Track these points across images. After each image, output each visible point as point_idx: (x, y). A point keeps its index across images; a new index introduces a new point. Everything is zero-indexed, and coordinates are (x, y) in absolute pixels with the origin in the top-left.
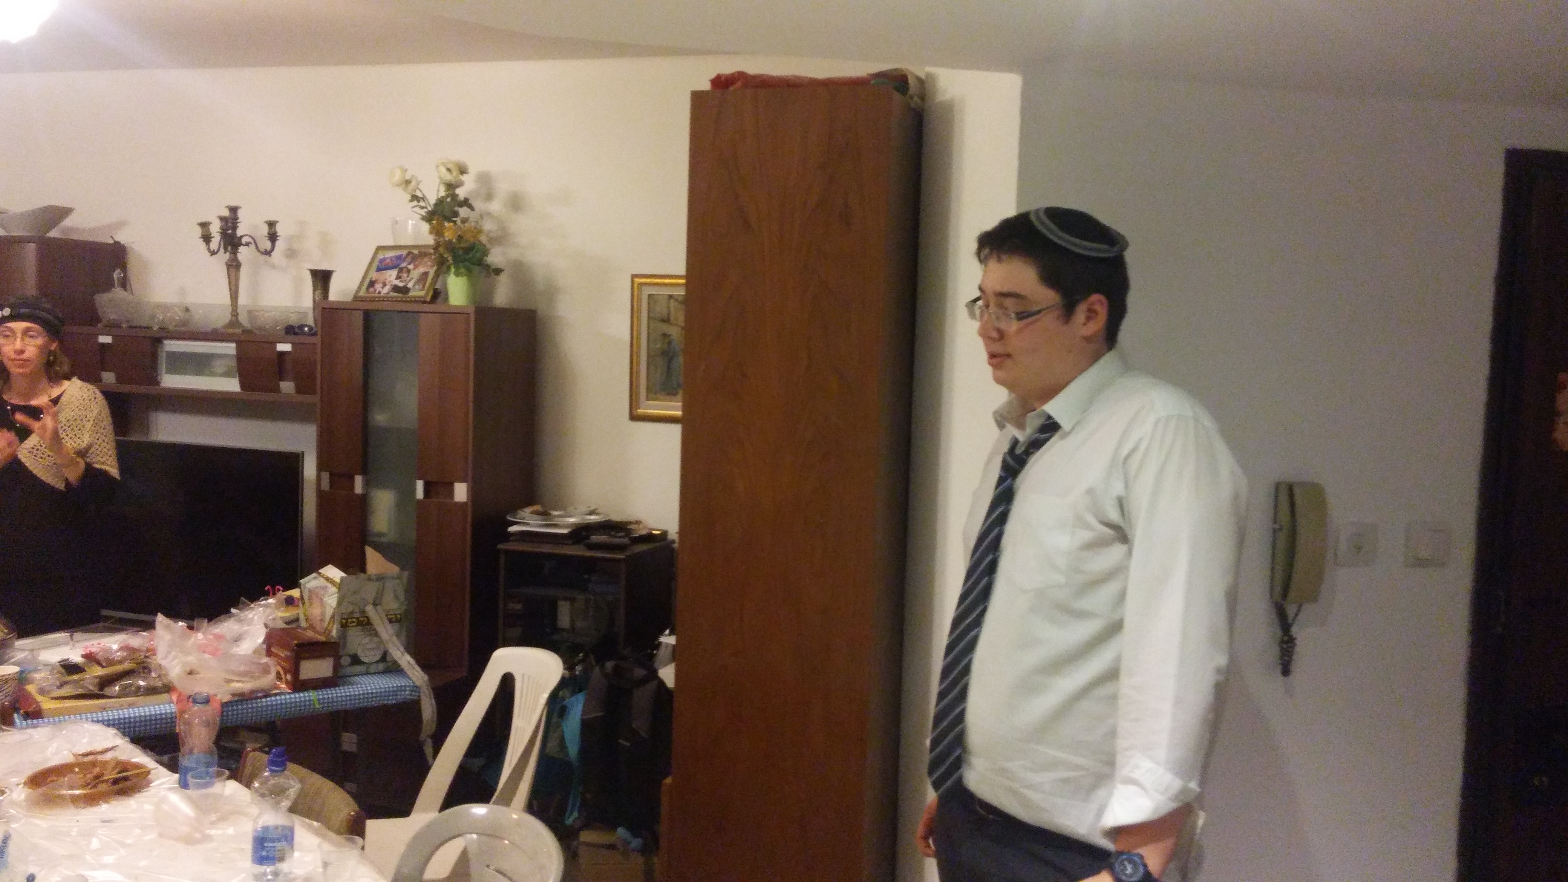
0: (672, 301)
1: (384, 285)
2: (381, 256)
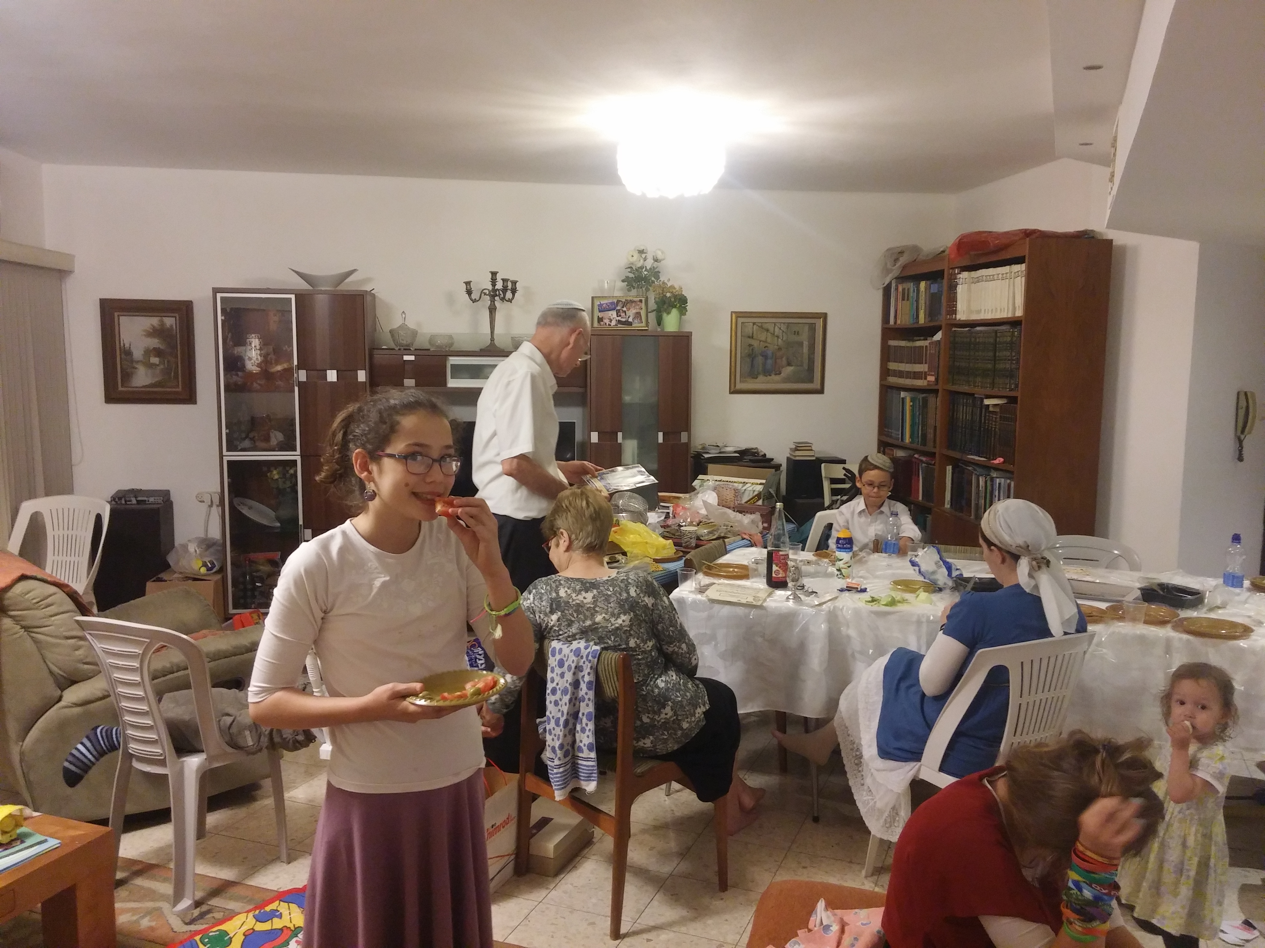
0: (755, 326)
1: (611, 321)
2: (597, 303)
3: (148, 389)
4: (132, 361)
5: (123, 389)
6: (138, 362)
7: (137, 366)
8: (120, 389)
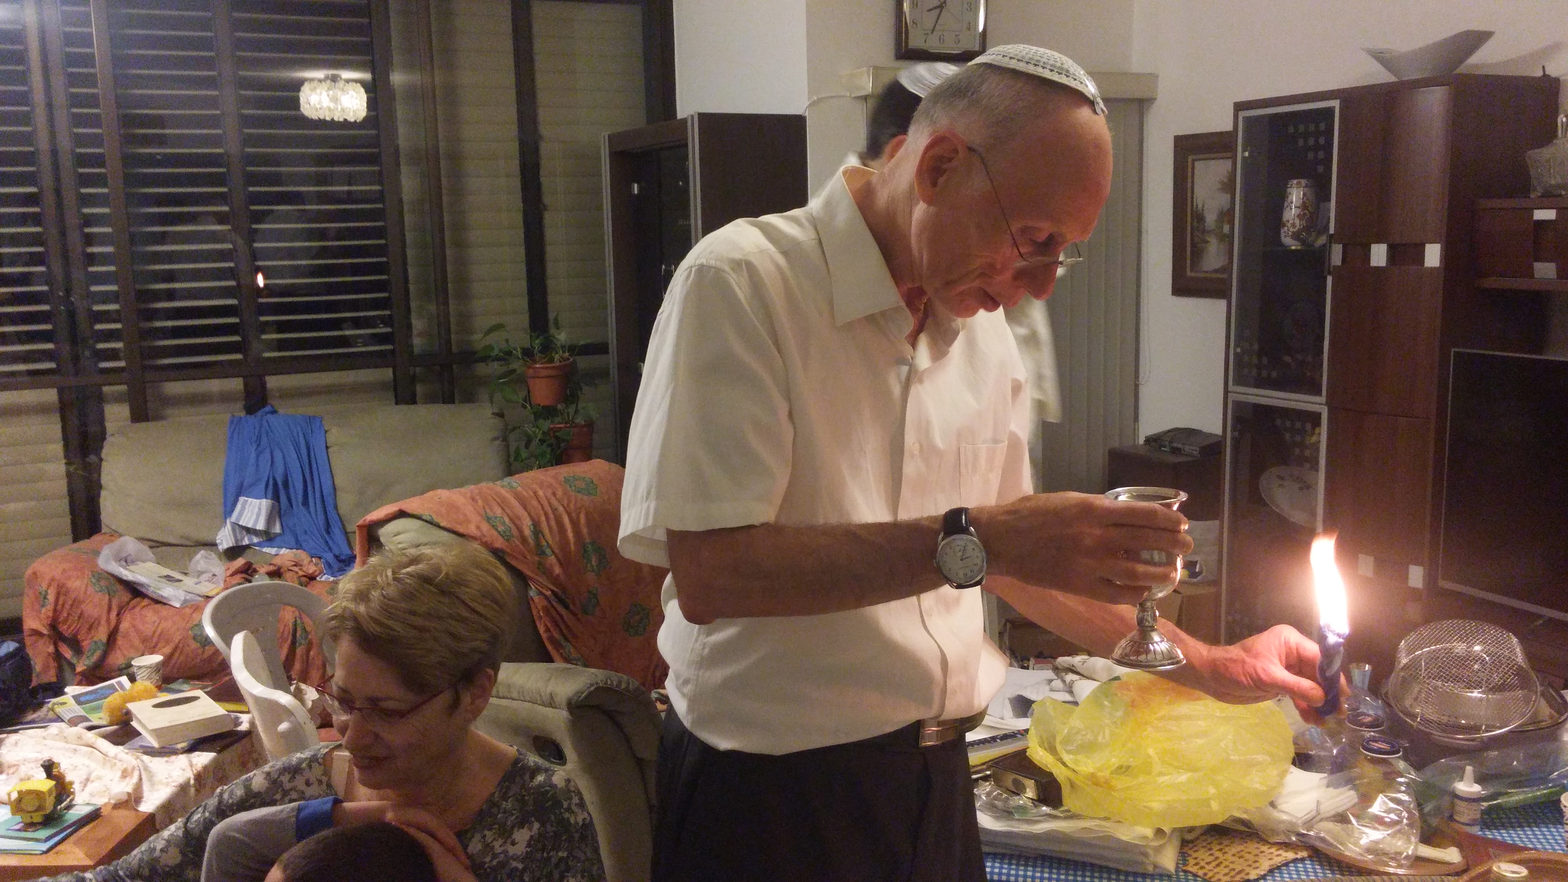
3: (1215, 276)
4: (1204, 232)
5: (1193, 274)
6: (1209, 232)
7: (1209, 239)
8: (1189, 273)
